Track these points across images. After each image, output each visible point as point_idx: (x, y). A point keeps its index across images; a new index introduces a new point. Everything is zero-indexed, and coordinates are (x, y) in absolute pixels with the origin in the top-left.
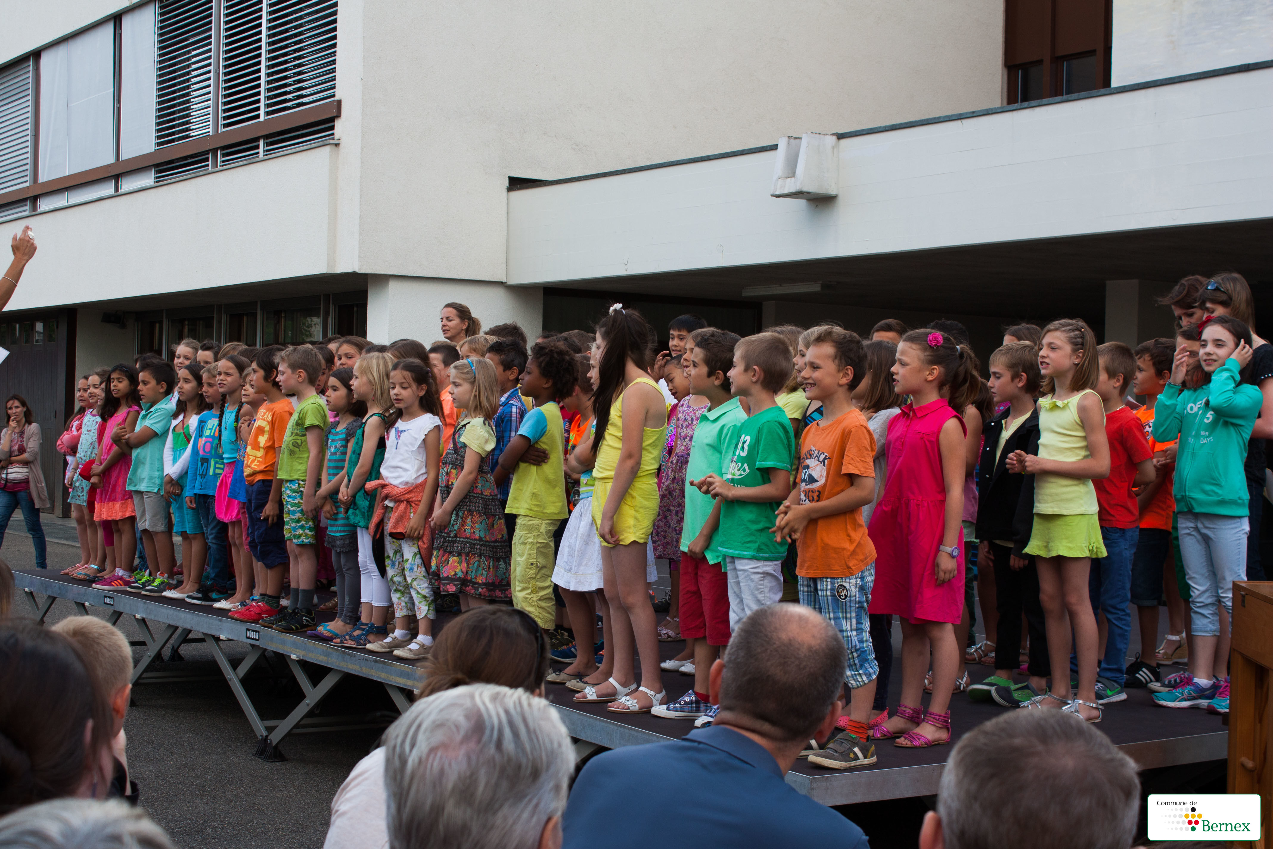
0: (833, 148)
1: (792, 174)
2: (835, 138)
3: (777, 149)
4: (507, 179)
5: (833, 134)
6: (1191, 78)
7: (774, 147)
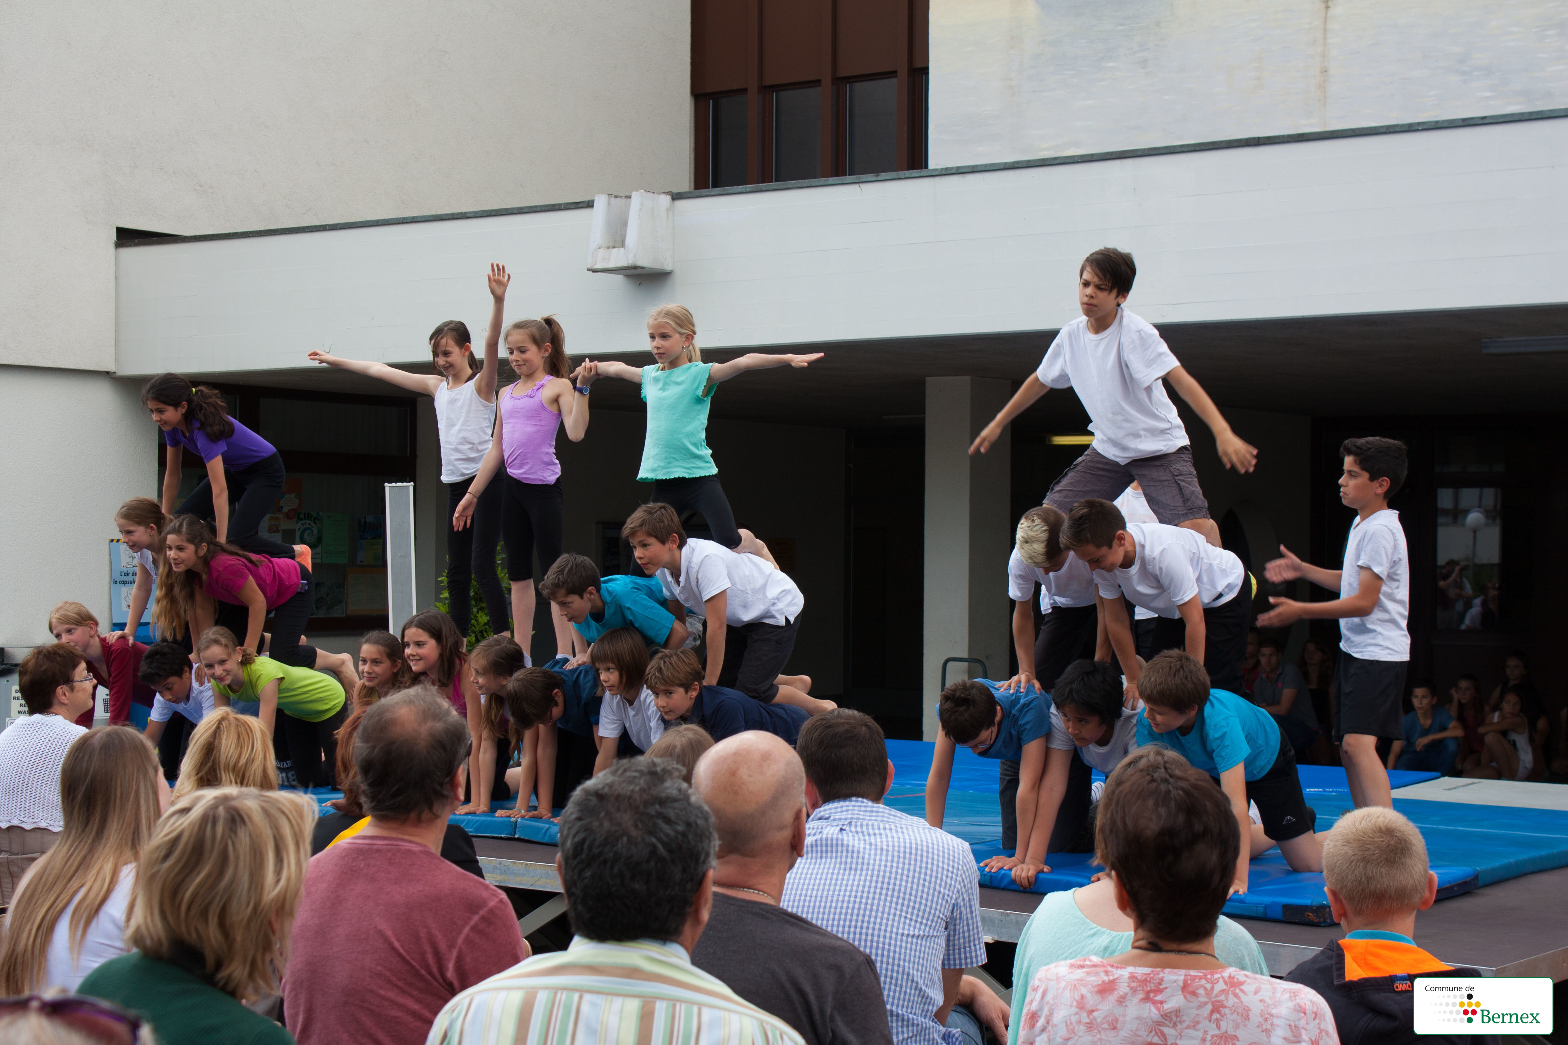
0: (668, 210)
1: (618, 241)
2: (669, 198)
3: (592, 206)
4: (115, 230)
5: (666, 193)
6: (1183, 149)
7: (590, 205)
